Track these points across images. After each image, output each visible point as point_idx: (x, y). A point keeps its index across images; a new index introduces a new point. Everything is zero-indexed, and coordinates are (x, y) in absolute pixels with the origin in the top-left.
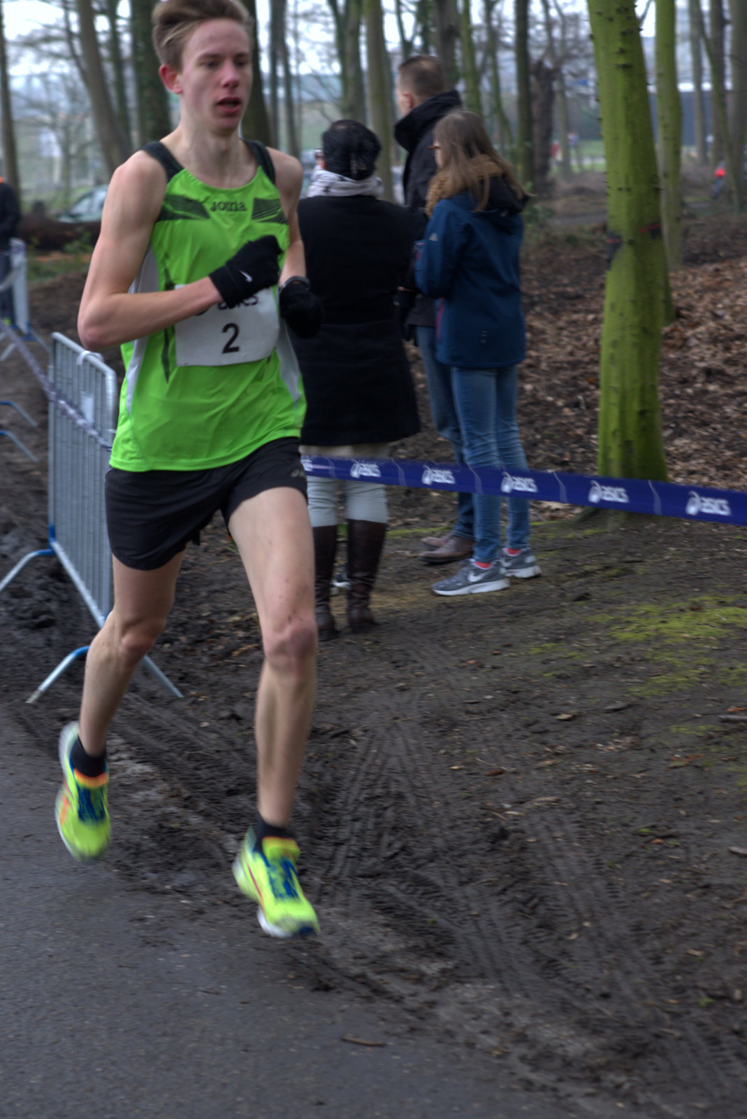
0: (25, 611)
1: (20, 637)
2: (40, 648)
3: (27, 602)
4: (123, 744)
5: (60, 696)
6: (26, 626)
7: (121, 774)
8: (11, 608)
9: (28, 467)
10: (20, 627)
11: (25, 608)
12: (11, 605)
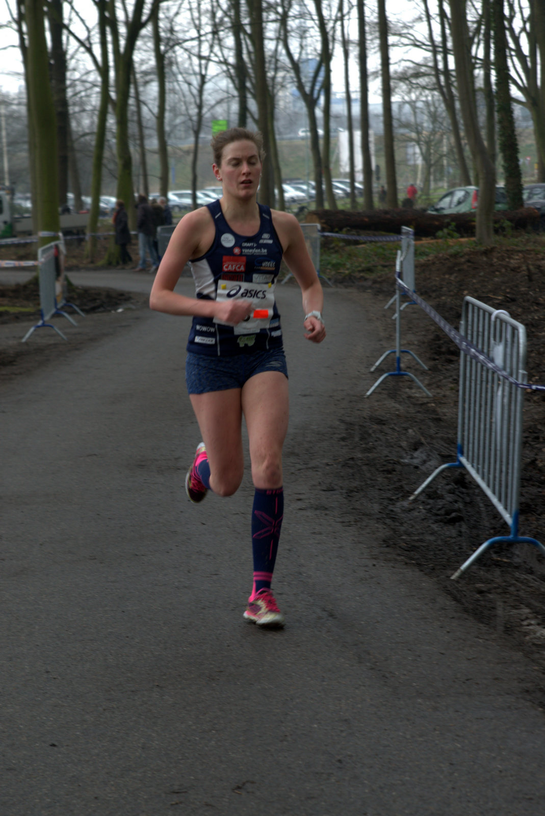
0: (439, 509)
1: (436, 529)
2: (455, 538)
3: (440, 503)
4: (530, 613)
5: (475, 575)
6: (441, 521)
7: (532, 636)
8: (429, 507)
9: (425, 400)
10: (436, 522)
11: (440, 507)
12: (429, 504)
